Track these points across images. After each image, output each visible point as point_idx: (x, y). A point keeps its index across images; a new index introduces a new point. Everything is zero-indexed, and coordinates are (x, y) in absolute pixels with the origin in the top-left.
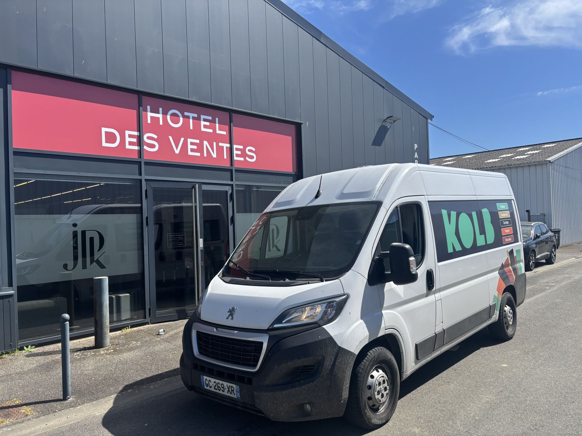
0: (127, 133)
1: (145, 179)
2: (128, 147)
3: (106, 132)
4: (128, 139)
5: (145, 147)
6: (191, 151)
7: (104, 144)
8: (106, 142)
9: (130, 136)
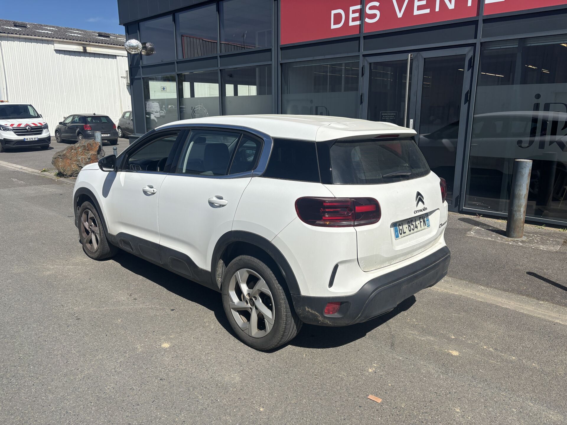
0: (352, 8)
1: (363, 55)
2: (351, 24)
3: (335, 14)
4: (352, 16)
5: (367, 20)
6: (418, 10)
7: (333, 27)
8: (334, 24)
9: (354, 12)
